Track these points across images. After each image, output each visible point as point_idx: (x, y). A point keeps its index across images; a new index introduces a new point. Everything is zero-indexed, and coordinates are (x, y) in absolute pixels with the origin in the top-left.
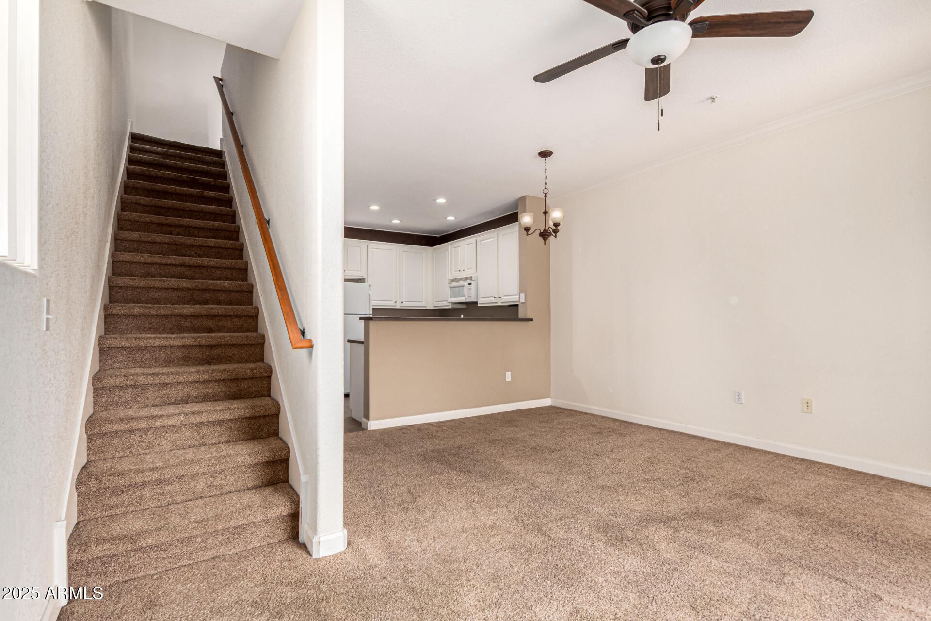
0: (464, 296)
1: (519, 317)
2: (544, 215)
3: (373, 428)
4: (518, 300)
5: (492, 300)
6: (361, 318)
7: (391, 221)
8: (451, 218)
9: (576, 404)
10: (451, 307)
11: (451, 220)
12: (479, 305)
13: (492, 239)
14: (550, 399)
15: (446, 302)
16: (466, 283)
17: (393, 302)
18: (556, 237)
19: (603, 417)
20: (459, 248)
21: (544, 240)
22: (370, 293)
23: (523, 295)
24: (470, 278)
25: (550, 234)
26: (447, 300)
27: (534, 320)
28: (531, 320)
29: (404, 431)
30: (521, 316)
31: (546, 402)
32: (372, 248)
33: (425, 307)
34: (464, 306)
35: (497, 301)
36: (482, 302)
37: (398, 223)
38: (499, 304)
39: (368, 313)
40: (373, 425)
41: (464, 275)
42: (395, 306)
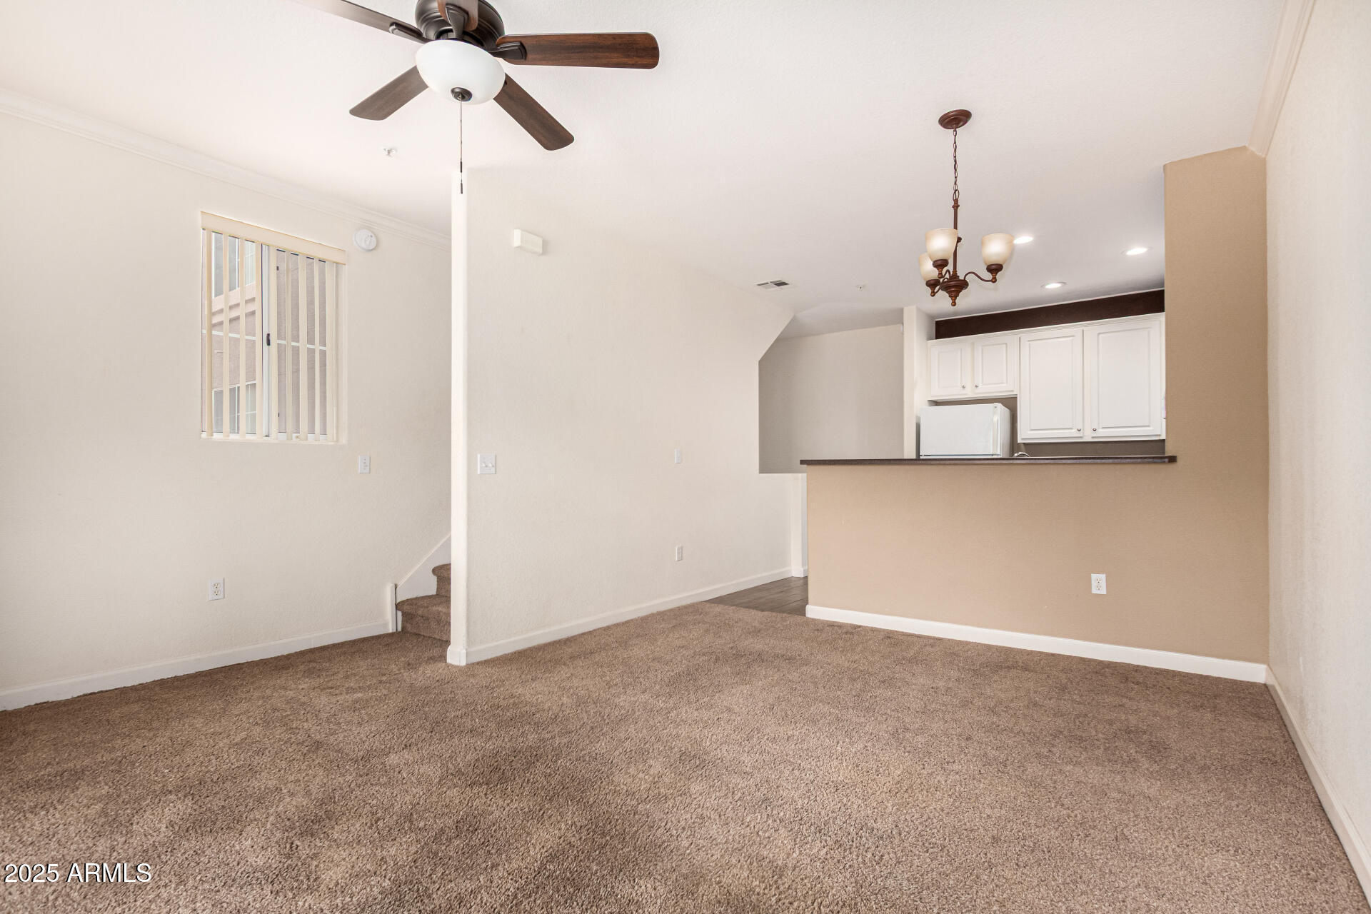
17: (1074, 430)
27: (1179, 460)
28: (1172, 460)
32: (1029, 341)
37: (1057, 288)
40: (812, 612)
42: (1081, 438)
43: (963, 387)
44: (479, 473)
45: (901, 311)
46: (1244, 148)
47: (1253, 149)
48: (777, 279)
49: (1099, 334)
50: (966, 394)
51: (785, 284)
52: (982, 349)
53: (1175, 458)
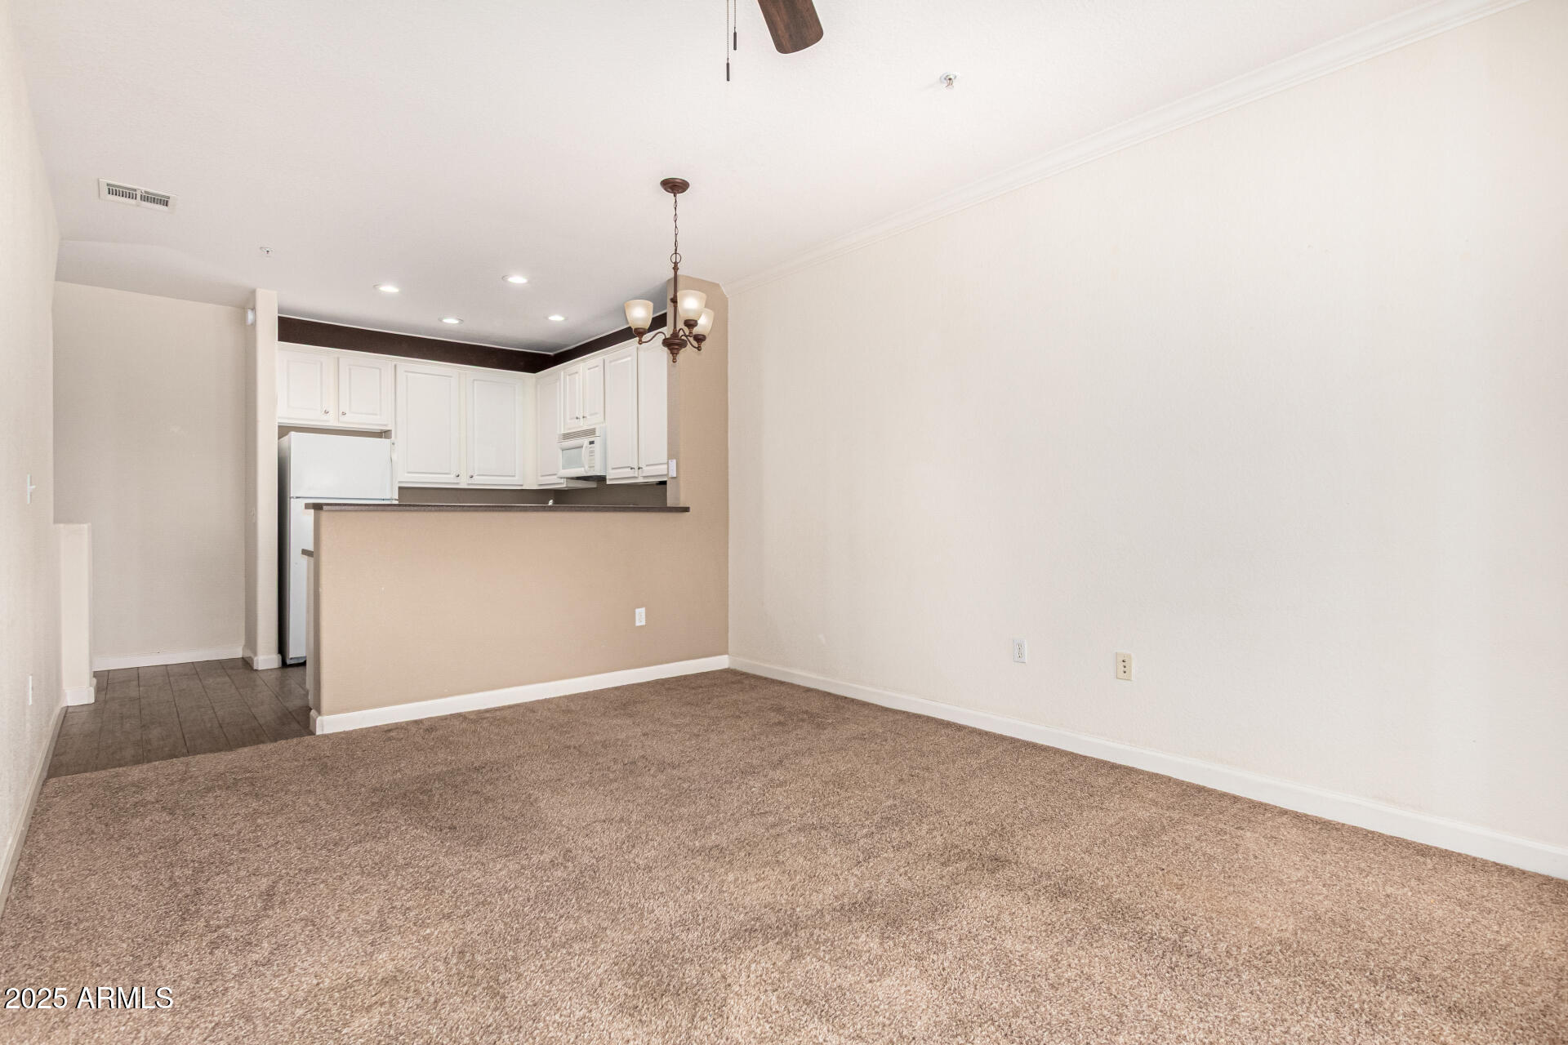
0: (583, 467)
1: (668, 505)
2: (672, 304)
3: (327, 731)
4: (666, 473)
5: (627, 473)
6: (307, 506)
7: (440, 320)
8: (557, 318)
10: (565, 486)
11: (556, 321)
12: (608, 482)
13: (629, 359)
14: (726, 656)
15: (555, 477)
16: (585, 441)
17: (453, 476)
18: (699, 350)
19: (808, 690)
20: (577, 375)
21: (672, 353)
22: (394, 457)
23: (673, 463)
24: (592, 432)
25: (683, 344)
26: (557, 476)
27: (691, 510)
28: (686, 510)
29: (393, 734)
30: (670, 503)
31: (720, 663)
32: (406, 371)
33: (520, 485)
34: (593, 485)
35: (636, 475)
36: (614, 476)
37: (454, 324)
38: (640, 480)
39: (388, 497)
40: (328, 724)
41: (584, 425)
42: (458, 483)
43: (327, 413)
45: (253, 292)
46: (719, 286)
47: (723, 289)
50: (328, 421)
51: (164, 202)
52: (350, 369)
53: (689, 508)
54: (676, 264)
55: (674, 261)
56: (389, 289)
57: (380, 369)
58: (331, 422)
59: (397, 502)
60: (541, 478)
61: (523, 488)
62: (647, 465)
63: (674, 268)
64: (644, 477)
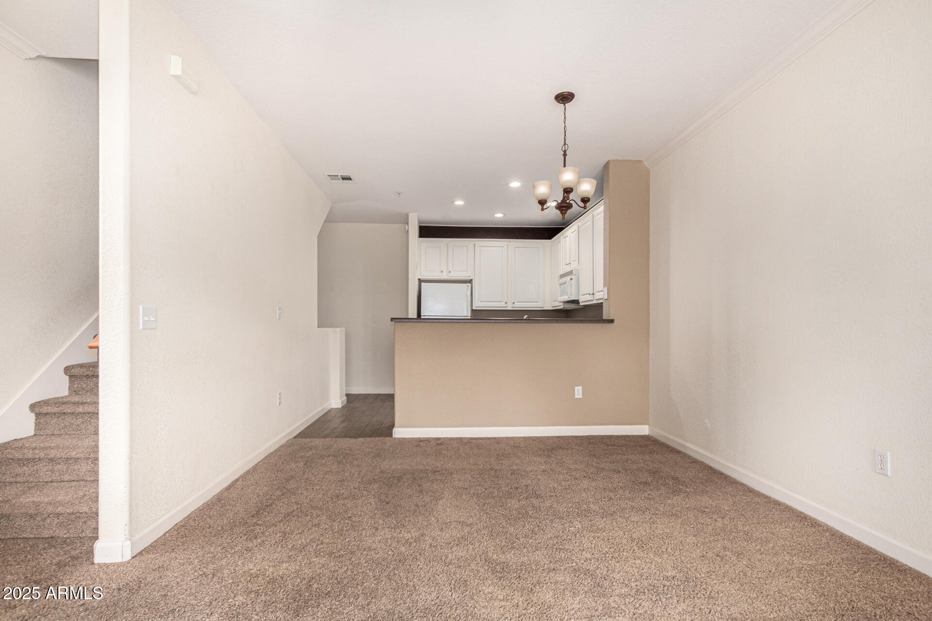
0: (568, 294)
1: (604, 319)
3: (398, 436)
4: (604, 297)
5: (589, 297)
9: (672, 437)
10: (562, 307)
12: (580, 304)
14: (647, 427)
15: (557, 302)
16: (568, 279)
17: (502, 302)
20: (567, 238)
23: (606, 291)
24: (571, 273)
28: (612, 321)
30: (604, 317)
31: (643, 430)
32: (480, 247)
33: (543, 307)
35: (592, 299)
36: (583, 300)
38: (593, 302)
39: (466, 315)
40: (399, 433)
41: (568, 269)
42: (506, 307)
43: (442, 272)
44: (141, 328)
45: (407, 215)
46: (642, 161)
47: (645, 163)
48: (345, 174)
49: (516, 247)
50: (443, 276)
51: (350, 179)
52: (453, 248)
53: (614, 320)
54: (565, 151)
55: (564, 150)
56: (459, 203)
57: (467, 247)
58: (445, 277)
59: (470, 318)
60: (553, 303)
61: (544, 309)
62: (597, 292)
63: (563, 155)
64: (597, 300)
